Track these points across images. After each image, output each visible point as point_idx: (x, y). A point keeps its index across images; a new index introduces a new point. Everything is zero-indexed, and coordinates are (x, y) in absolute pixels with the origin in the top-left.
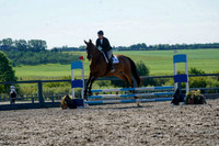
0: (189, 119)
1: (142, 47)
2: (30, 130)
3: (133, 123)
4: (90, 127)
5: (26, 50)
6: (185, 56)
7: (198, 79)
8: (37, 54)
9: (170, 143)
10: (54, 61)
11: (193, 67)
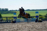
0: (39, 25)
1: (29, 10)
2: (5, 28)
3: (27, 26)
4: (18, 27)
5: (4, 11)
6: (38, 12)
7: (41, 17)
8: (6, 12)
9: (35, 30)
10: (10, 13)
11: (40, 14)
